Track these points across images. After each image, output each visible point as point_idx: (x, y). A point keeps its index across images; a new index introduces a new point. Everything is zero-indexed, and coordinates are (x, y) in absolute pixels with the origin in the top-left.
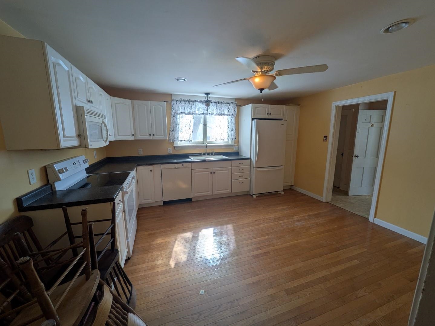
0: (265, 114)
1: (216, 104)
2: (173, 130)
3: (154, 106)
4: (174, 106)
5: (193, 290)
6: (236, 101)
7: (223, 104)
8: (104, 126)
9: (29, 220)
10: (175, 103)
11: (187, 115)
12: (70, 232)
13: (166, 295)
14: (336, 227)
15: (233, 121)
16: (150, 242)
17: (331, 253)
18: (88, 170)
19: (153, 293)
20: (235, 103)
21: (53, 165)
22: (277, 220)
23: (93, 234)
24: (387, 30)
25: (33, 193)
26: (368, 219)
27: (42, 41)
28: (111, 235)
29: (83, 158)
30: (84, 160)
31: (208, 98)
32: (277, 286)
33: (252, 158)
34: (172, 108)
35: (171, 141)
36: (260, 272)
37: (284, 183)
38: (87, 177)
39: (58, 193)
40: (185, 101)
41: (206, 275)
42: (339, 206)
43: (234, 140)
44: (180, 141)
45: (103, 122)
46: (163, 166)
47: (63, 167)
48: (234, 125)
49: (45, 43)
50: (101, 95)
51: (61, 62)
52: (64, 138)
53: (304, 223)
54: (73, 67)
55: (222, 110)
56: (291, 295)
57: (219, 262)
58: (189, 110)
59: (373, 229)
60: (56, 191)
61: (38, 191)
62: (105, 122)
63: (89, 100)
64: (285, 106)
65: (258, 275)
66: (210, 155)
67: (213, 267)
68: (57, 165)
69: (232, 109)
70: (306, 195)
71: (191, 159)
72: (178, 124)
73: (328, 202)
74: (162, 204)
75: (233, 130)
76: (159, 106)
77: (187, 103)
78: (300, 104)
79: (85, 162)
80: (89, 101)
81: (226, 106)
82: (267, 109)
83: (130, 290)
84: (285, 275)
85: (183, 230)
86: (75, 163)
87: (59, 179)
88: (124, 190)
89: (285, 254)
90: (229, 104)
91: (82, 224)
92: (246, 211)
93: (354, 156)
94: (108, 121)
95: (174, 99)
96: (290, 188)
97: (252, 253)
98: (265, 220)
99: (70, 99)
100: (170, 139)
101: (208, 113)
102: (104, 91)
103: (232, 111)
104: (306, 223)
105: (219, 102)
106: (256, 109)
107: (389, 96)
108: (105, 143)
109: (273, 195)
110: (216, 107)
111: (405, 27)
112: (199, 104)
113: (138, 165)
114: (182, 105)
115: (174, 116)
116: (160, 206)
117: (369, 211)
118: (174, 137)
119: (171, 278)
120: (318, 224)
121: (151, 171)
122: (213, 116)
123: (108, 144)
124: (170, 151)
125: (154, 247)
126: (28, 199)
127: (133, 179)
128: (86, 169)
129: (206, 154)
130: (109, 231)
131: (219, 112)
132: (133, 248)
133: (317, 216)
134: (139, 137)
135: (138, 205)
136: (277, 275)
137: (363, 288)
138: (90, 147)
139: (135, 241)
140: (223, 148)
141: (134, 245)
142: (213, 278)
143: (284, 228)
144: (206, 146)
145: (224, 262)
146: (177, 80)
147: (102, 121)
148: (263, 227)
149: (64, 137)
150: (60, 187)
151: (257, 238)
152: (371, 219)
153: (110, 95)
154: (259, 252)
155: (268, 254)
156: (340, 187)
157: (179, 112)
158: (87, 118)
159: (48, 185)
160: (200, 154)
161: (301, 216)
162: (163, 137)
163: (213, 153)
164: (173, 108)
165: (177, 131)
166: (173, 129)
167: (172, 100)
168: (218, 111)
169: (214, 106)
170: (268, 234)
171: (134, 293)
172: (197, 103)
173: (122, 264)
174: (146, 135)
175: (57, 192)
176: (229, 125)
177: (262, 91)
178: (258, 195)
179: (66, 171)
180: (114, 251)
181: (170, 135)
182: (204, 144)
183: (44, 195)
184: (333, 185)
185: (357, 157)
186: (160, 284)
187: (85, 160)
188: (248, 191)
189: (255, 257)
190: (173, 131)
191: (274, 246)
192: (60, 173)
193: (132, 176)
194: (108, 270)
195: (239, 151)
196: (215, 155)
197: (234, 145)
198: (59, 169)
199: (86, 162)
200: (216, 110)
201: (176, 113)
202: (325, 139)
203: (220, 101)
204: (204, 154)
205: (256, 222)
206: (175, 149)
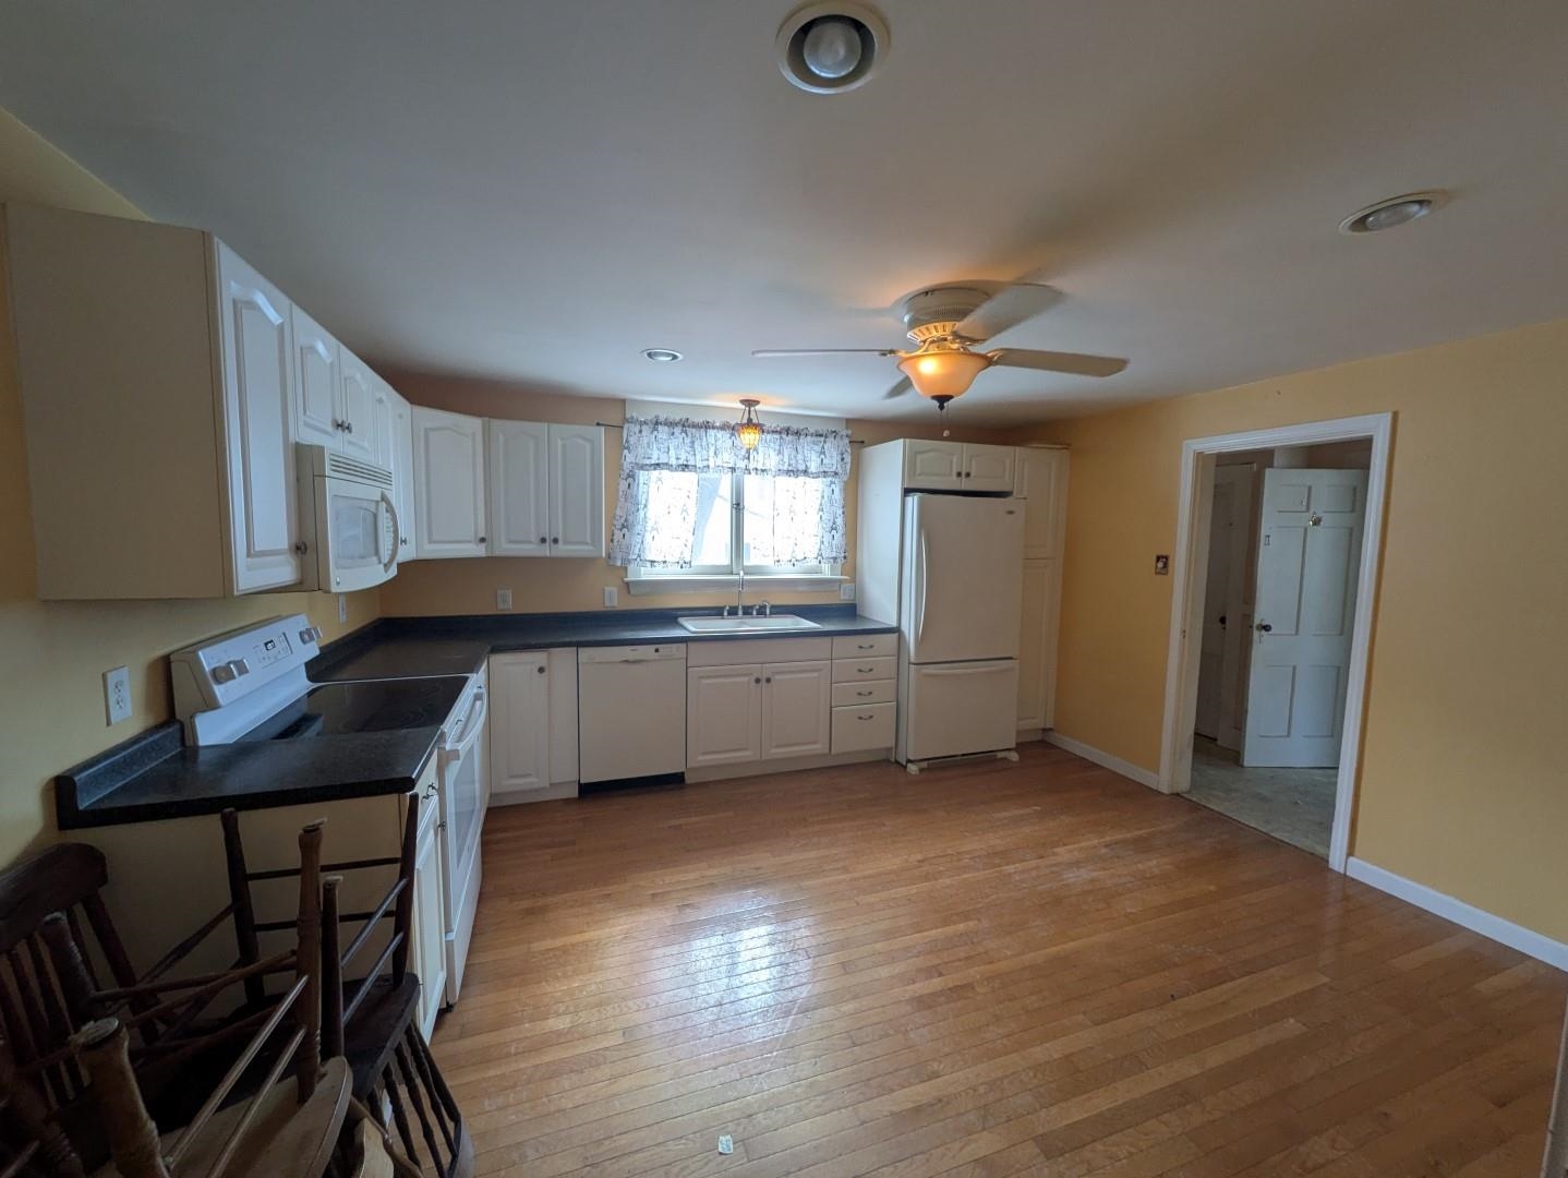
0: (951, 475)
1: (778, 436)
2: (624, 524)
3: (562, 439)
4: (632, 440)
5: (691, 1136)
6: (847, 428)
7: (802, 437)
8: (387, 511)
9: (93, 863)
10: (637, 429)
11: (676, 473)
12: (240, 906)
13: (587, 1158)
14: (1212, 888)
15: (838, 495)
16: (529, 943)
17: (1199, 991)
18: (315, 669)
19: (537, 1151)
20: (844, 432)
21: (195, 652)
22: (997, 861)
23: (335, 913)
24: (1361, 224)
25: (114, 756)
26: (1328, 862)
27: (203, 233)
28: (394, 919)
29: (302, 622)
30: (303, 629)
31: (753, 416)
32: (1007, 1121)
33: (905, 628)
34: (621, 446)
35: (615, 565)
36: (942, 1066)
37: (1019, 719)
38: (311, 693)
39: (203, 757)
40: (671, 424)
41: (741, 1074)
42: (1216, 809)
43: (840, 561)
44: (648, 564)
45: (384, 498)
46: (585, 653)
47: (231, 659)
48: (840, 512)
49: (216, 239)
50: (380, 401)
51: (260, 299)
52: (249, 559)
53: (1094, 874)
54: (298, 313)
55: (800, 457)
56: (1061, 1159)
57: (788, 1025)
58: (683, 457)
59: (1346, 898)
60: (196, 748)
61: (136, 747)
62: (389, 497)
63: (340, 422)
64: (1018, 448)
65: (935, 1075)
66: (755, 613)
67: (764, 1043)
68: (208, 650)
69: (833, 455)
70: (1097, 765)
71: (685, 629)
72: (644, 502)
73: (1178, 794)
74: (575, 793)
75: (836, 529)
76: (577, 440)
77: (677, 430)
78: (1069, 445)
79: (306, 637)
80: (339, 425)
81: (814, 443)
82: (955, 459)
83: (452, 1135)
84: (1035, 1076)
85: (653, 895)
86: (271, 641)
87: (211, 704)
88: (448, 747)
89: (1031, 994)
90: (823, 439)
91: (299, 877)
92: (884, 825)
93: (1255, 625)
94: (399, 495)
95: (632, 418)
96: (1039, 737)
97: (908, 988)
98: (955, 858)
99: (280, 420)
100: (612, 555)
101: (751, 467)
102: (390, 388)
103: (833, 461)
104: (1102, 873)
105: (787, 431)
106: (919, 457)
107: (1377, 427)
108: (386, 571)
109: (980, 763)
110: (778, 448)
111: (1418, 216)
112: (720, 434)
113: (496, 650)
114: (660, 436)
115: (631, 475)
116: (567, 801)
117: (1326, 827)
118: (628, 547)
119: (607, 1086)
120: (1147, 878)
121: (541, 670)
122: (769, 477)
123: (396, 573)
124: (612, 599)
125: (544, 963)
126: (95, 781)
127: (478, 703)
128: (309, 665)
129: (740, 612)
130: (390, 903)
131: (789, 465)
132: (466, 966)
133: (1142, 846)
134: (505, 548)
135: (487, 796)
136: (1007, 1076)
137: (1327, 1129)
138: (334, 589)
139: (473, 935)
140: (800, 589)
141: (471, 952)
142: (766, 1088)
143: (1026, 890)
144: (743, 583)
145: (806, 1024)
146: (650, 355)
147: (380, 495)
148: (948, 887)
149: (249, 555)
150: (213, 731)
151: (926, 930)
152: (1337, 859)
153: (408, 399)
154: (936, 983)
155: (970, 995)
156: (1219, 738)
157: (648, 462)
158: (334, 487)
159: (169, 727)
160: (717, 612)
161: (1083, 844)
162: (591, 548)
163: (765, 607)
164: (628, 448)
165: (638, 528)
166: (626, 520)
167: (626, 420)
168: (786, 460)
169: (772, 445)
170: (966, 916)
171: (468, 1147)
172: (712, 432)
173: (426, 1028)
174: (530, 542)
175: (201, 752)
176: (822, 510)
177: (945, 404)
178: (924, 764)
179: (241, 673)
180: (401, 982)
181: (612, 541)
182: (732, 574)
183: (153, 764)
184: (1196, 729)
185: (1267, 628)
186: (563, 1110)
187: (308, 631)
188: (889, 749)
189: (923, 1003)
190: (623, 526)
191: (990, 963)
192: (218, 681)
193: (475, 691)
194: (379, 1061)
195: (857, 602)
196: (771, 613)
197: (840, 581)
198: (217, 665)
199: (312, 639)
200: (778, 458)
201: (637, 464)
202: (1160, 565)
203: (795, 427)
204: (733, 612)
205: (920, 867)
206: (629, 592)
